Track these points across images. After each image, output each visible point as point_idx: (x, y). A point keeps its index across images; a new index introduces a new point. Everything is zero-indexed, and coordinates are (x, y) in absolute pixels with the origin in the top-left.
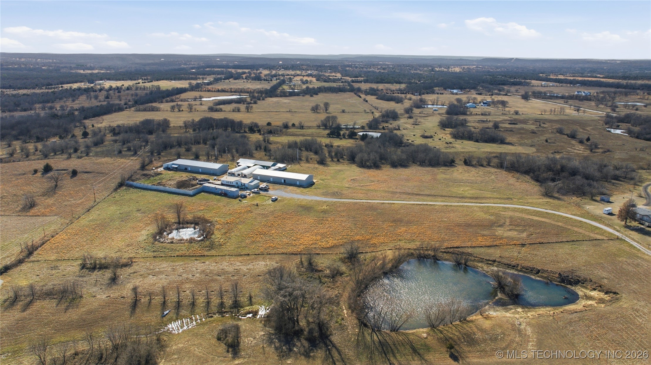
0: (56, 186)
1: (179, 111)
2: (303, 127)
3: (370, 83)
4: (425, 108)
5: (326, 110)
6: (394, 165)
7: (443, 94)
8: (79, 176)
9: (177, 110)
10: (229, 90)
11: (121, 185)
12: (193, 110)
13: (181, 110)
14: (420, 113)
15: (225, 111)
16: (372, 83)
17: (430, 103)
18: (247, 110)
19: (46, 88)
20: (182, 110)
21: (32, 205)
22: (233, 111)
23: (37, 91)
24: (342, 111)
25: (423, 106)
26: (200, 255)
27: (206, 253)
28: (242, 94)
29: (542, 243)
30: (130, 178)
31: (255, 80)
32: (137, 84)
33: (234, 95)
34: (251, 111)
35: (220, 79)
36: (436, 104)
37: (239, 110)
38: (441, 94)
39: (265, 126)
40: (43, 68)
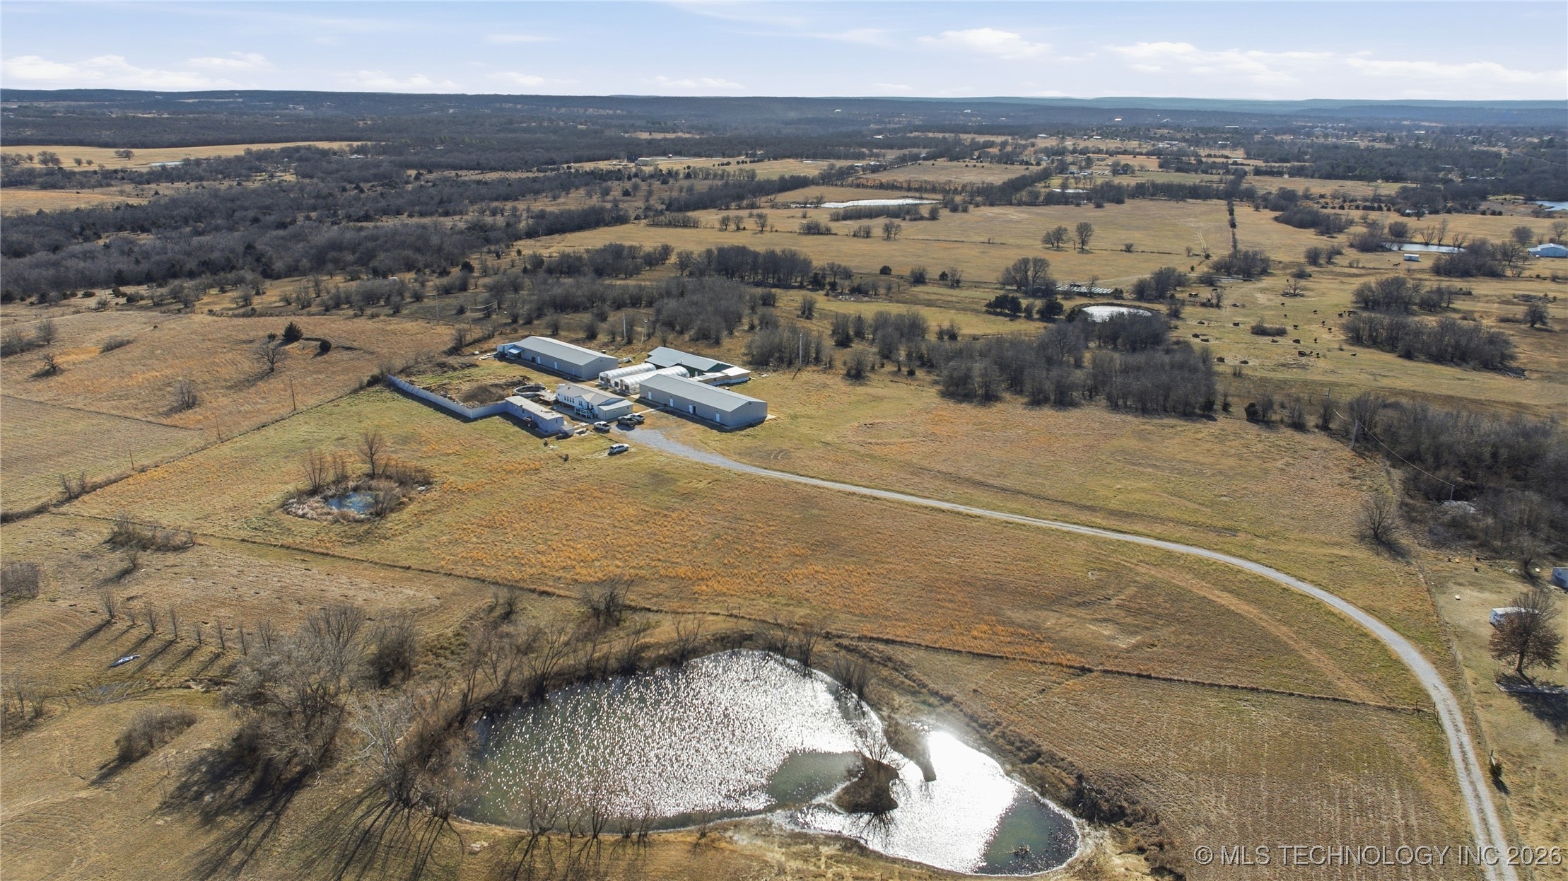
0: (272, 370)
1: (738, 229)
2: (958, 282)
3: (1306, 176)
4: (1390, 250)
5: (1083, 243)
6: (1037, 400)
7: (1500, 214)
8: (333, 356)
9: (732, 226)
10: (905, 185)
11: (374, 381)
12: (768, 228)
13: (742, 227)
14: (1351, 266)
15: (836, 234)
16: (1312, 177)
17: (1419, 238)
18: (885, 235)
19: (538, 171)
20: (744, 229)
21: (189, 403)
22: (854, 236)
23: (513, 176)
24: (1123, 248)
25: (1388, 246)
26: (325, 551)
27: (339, 550)
28: (925, 195)
29: (1149, 677)
30: (405, 371)
31: (999, 162)
32: (723, 165)
33: (908, 197)
34: (897, 236)
35: (915, 158)
36: (1436, 241)
37: (868, 235)
38: (1494, 213)
39: (876, 275)
40: (580, 127)
